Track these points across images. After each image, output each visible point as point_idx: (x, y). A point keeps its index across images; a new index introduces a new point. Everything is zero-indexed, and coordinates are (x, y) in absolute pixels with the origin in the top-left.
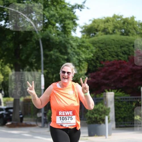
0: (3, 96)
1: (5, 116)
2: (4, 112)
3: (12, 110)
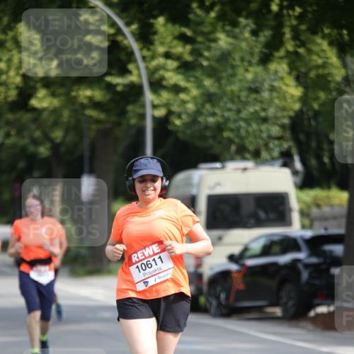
0: (299, 179)
1: (305, 275)
2: (302, 255)
3: (338, 249)
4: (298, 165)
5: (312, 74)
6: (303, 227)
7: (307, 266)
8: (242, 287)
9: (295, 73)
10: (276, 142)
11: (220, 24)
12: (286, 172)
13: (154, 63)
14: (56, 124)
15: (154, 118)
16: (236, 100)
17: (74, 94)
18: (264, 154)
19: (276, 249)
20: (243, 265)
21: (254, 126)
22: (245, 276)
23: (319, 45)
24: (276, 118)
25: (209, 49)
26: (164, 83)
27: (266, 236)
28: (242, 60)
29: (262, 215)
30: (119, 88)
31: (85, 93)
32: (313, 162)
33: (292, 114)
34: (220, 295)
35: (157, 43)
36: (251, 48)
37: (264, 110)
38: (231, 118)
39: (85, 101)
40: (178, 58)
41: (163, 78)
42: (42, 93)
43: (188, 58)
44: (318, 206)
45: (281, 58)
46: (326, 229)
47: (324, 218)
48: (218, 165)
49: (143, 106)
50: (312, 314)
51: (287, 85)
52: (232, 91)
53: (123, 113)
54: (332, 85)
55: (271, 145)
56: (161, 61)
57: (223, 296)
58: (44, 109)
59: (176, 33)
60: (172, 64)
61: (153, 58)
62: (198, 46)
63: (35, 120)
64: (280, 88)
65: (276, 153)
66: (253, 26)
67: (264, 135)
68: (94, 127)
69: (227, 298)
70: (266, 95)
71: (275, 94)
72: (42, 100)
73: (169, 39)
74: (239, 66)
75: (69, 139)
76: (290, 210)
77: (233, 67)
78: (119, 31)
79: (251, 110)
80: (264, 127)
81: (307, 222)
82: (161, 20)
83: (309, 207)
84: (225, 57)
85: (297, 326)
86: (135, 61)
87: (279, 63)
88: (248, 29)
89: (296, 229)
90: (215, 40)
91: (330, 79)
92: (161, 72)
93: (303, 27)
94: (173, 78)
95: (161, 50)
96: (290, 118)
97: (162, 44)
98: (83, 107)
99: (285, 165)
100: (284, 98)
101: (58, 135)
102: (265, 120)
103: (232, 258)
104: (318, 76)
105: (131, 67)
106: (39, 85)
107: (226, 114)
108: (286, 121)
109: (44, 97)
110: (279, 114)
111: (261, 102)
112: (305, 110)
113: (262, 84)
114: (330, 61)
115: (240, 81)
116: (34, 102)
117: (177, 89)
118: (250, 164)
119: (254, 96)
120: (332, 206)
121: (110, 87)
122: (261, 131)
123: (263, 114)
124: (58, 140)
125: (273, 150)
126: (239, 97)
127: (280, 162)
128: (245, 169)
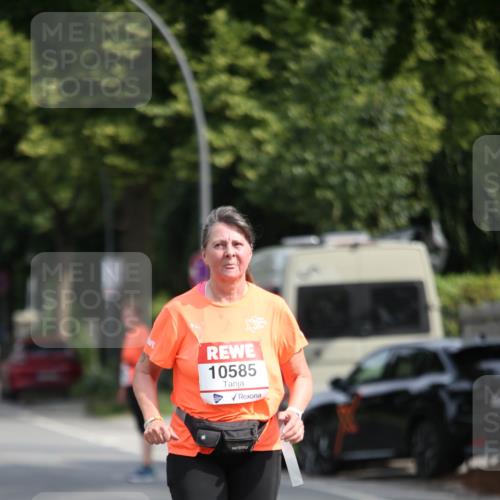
4: (439, 238)
5: (459, 95)
6: (448, 334)
7: (454, 395)
8: (353, 428)
9: (432, 94)
10: (404, 203)
11: (313, 20)
12: (420, 249)
13: (212, 83)
14: (61, 179)
15: (214, 168)
16: (339, 137)
17: (86, 132)
18: (384, 222)
19: (405, 368)
20: (354, 395)
21: (369, 177)
22: (358, 412)
23: (468, 49)
24: (403, 164)
25: (297, 58)
26: (228, 113)
27: (391, 349)
28: (349, 75)
29: (385, 315)
30: (159, 123)
31: (105, 131)
32: (461, 233)
33: (427, 157)
34: (318, 441)
35: (215, 51)
36: (363, 56)
37: (383, 152)
38: (333, 167)
39: (105, 143)
40: (248, 74)
41: (226, 106)
42: (36, 132)
43: (265, 74)
44: (471, 301)
45: (411, 70)
46: (483, 337)
47: (479, 320)
48: (313, 240)
49: (196, 150)
50: (463, 469)
51: (420, 113)
52: (334, 124)
53: (165, 161)
54: (491, 112)
55: (395, 207)
56: (224, 78)
57: (324, 444)
58: (40, 158)
59: (245, 35)
60: (240, 83)
61: (210, 73)
62: (280, 55)
63: (28, 175)
64: (410, 118)
65: (403, 220)
66: (366, 22)
67: (384, 192)
68: (120, 183)
69: (331, 446)
70: (386, 129)
71: (400, 128)
72: (37, 144)
73: (234, 44)
74: (344, 85)
75: (83, 202)
76: (427, 308)
77: (335, 86)
78: (156, 34)
79: (363, 152)
80: (384, 180)
81: (453, 326)
82: (221, 15)
83: (456, 303)
84: (322, 71)
85: (440, 489)
86: (182, 80)
87: (407, 79)
88: (359, 26)
89: (436, 337)
90: (306, 45)
91: (486, 102)
92: (224, 97)
93: (441, 22)
94: (242, 104)
95: (222, 61)
96: (426, 164)
97: (224, 52)
98: (102, 152)
99: (417, 238)
100: (416, 133)
101: (64, 196)
102: (385, 169)
103: (337, 384)
104: (469, 99)
105: (176, 89)
106: (31, 120)
107: (324, 161)
108: (419, 170)
109: (41, 139)
110: (408, 159)
111: (380, 140)
112: (447, 151)
113: (380, 112)
114: (487, 74)
115: (347, 108)
116: (25, 147)
117: (247, 123)
118: (362, 237)
119: (367, 131)
120: (492, 300)
121: (144, 121)
122: (379, 186)
123: (381, 160)
124: (65, 205)
125: (398, 214)
126: (344, 134)
127: (410, 233)
128: (355, 246)
